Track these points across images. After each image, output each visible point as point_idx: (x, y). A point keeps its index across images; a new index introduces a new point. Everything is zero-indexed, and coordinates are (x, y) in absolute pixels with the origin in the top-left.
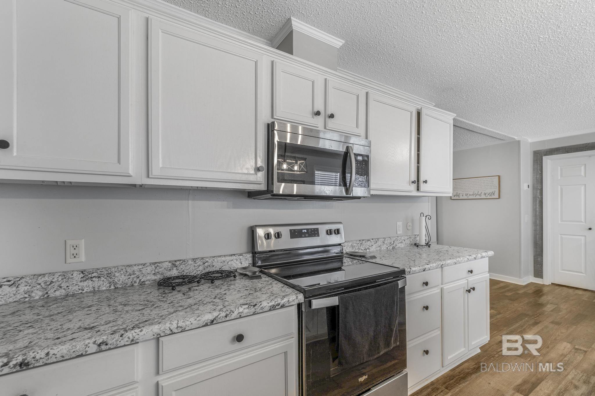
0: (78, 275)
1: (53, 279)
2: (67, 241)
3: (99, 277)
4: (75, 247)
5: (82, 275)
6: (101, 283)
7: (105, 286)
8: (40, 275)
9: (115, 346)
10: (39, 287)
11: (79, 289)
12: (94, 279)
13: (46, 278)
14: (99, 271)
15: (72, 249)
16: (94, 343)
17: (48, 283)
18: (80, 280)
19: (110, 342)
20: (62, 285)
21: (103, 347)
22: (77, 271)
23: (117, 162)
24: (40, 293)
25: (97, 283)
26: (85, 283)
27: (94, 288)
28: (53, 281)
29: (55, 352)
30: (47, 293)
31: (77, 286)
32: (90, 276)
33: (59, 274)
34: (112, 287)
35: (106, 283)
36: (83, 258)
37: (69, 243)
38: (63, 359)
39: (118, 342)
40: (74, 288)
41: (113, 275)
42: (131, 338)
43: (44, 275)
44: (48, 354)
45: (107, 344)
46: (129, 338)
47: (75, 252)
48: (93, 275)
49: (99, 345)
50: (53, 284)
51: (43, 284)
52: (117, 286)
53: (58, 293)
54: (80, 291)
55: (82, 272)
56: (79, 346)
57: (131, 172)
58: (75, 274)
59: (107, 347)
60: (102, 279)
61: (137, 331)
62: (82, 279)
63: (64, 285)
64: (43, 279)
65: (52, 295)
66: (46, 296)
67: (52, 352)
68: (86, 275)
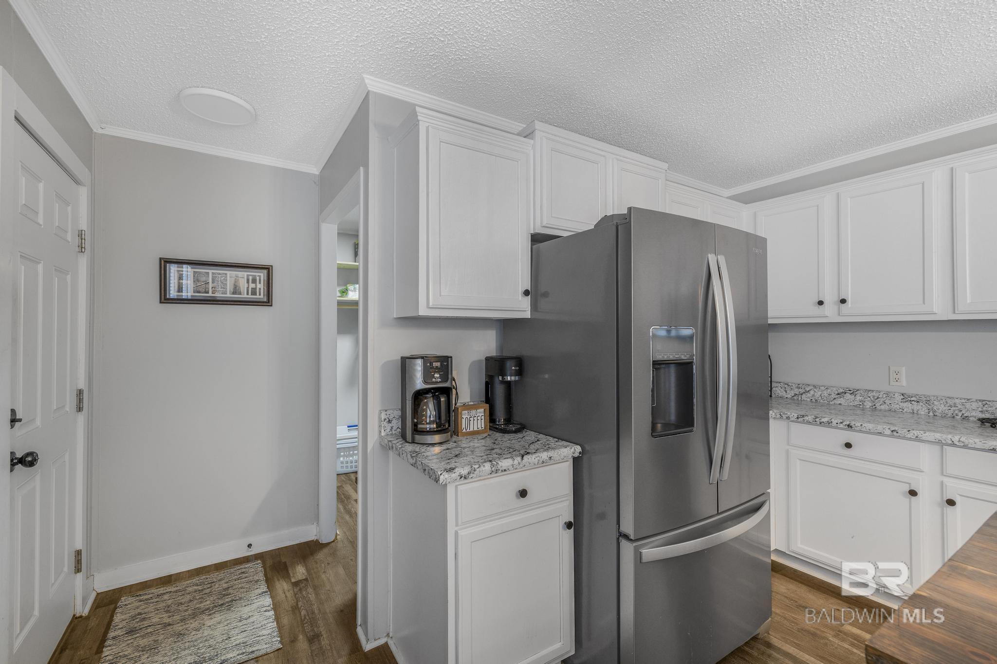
0: (899, 397)
1: (879, 395)
2: (891, 367)
3: (918, 402)
4: (897, 373)
5: (902, 397)
6: (920, 407)
7: (924, 411)
8: (870, 391)
9: (903, 436)
10: (869, 399)
11: (900, 408)
12: (913, 402)
13: (874, 394)
14: (917, 397)
15: (895, 374)
16: (889, 429)
17: (876, 398)
18: (900, 400)
19: (900, 432)
20: (886, 402)
21: (895, 433)
22: (899, 393)
23: (922, 303)
24: (870, 404)
25: (916, 406)
26: (905, 405)
27: (913, 410)
28: (879, 397)
29: (866, 425)
30: (875, 405)
31: (898, 405)
32: (909, 399)
33: (884, 392)
34: (931, 414)
35: (925, 409)
36: (904, 382)
37: (892, 369)
38: (869, 432)
39: (906, 434)
40: (895, 407)
41: (932, 403)
42: (916, 435)
43: (873, 391)
44: (861, 425)
45: (897, 433)
46: (914, 434)
47: (897, 377)
48: (912, 399)
49: (892, 431)
50: (879, 399)
51: (871, 397)
52: (936, 414)
53: (883, 407)
54: (901, 410)
55: (903, 395)
56: (880, 428)
57: (935, 310)
58: (896, 395)
59: (898, 434)
60: (921, 404)
61: (922, 432)
62: (902, 400)
63: (888, 402)
64: (872, 394)
65: (878, 407)
66: (874, 407)
67: (864, 425)
68: (906, 398)
